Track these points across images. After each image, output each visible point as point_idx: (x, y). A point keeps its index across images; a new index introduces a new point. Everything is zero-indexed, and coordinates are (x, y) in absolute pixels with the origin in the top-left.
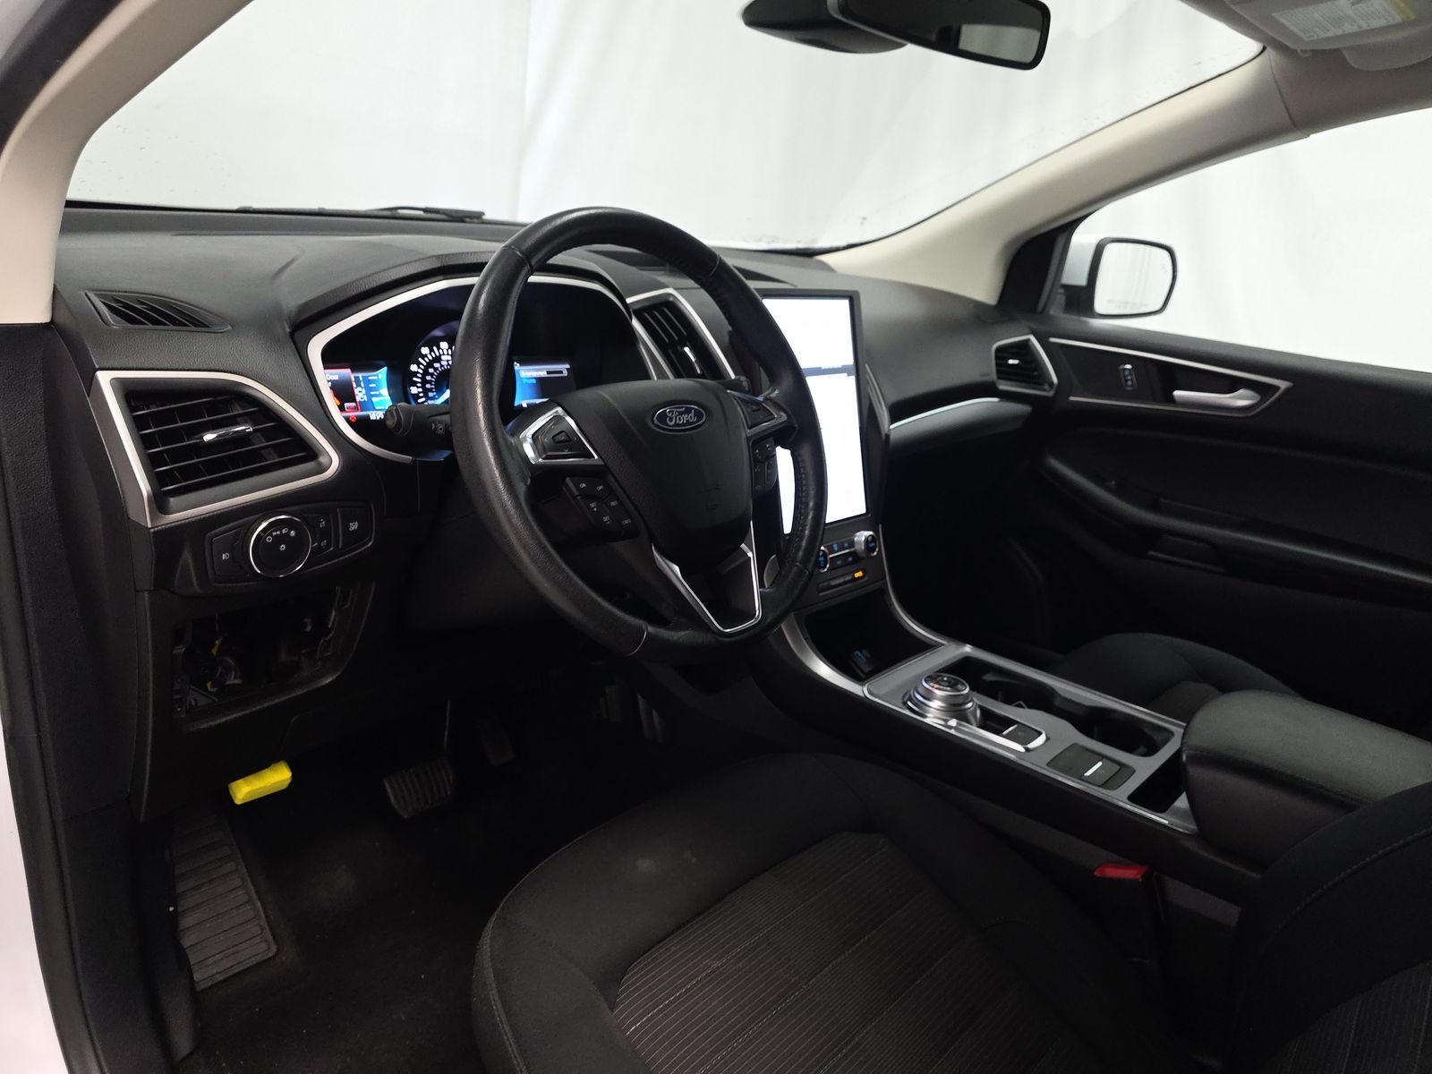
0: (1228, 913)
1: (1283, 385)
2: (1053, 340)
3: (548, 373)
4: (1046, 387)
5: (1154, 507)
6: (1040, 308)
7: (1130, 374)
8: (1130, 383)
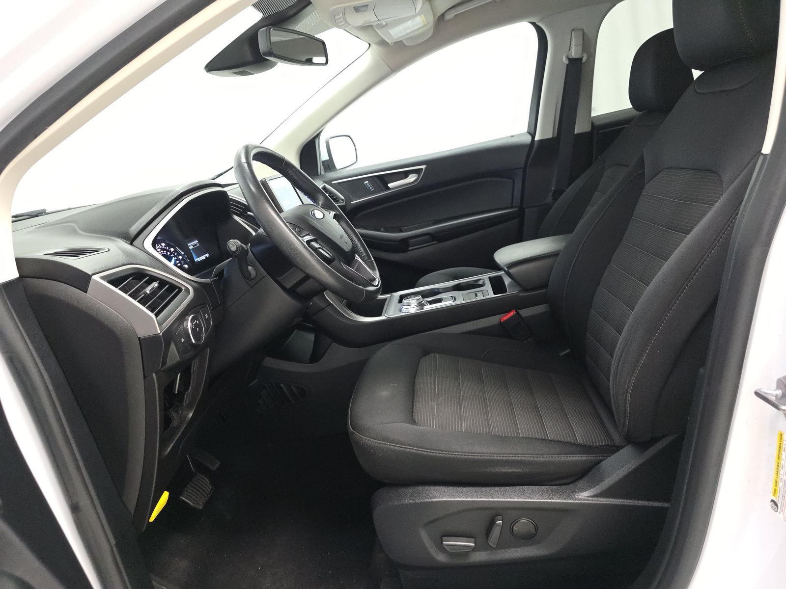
0: (540, 309)
1: (423, 167)
2: (333, 182)
3: (193, 246)
4: (341, 201)
5: (401, 231)
6: (319, 173)
7: (370, 185)
8: (371, 188)
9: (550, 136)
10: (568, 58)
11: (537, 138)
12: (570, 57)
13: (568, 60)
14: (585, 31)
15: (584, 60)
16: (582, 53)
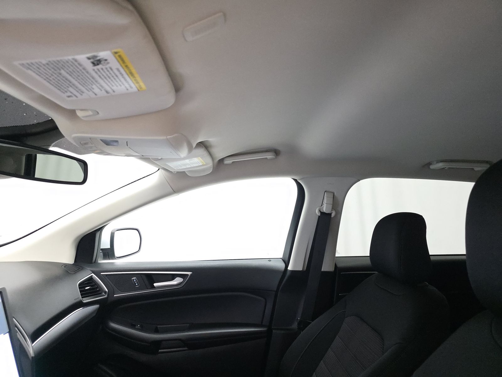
1: (189, 273)
2: (102, 274)
4: (103, 294)
6: (94, 261)
7: (136, 281)
8: (137, 284)
9: (301, 269)
10: (320, 211)
11: (290, 268)
12: (321, 211)
13: (320, 213)
14: (335, 194)
15: (333, 215)
16: (332, 210)
